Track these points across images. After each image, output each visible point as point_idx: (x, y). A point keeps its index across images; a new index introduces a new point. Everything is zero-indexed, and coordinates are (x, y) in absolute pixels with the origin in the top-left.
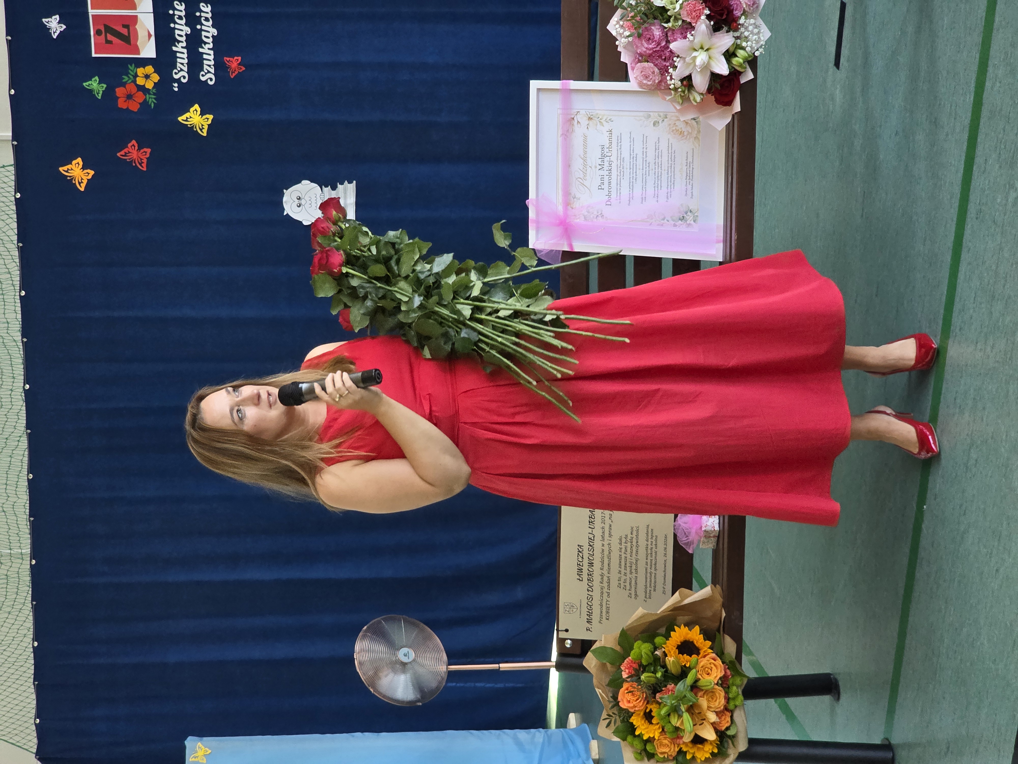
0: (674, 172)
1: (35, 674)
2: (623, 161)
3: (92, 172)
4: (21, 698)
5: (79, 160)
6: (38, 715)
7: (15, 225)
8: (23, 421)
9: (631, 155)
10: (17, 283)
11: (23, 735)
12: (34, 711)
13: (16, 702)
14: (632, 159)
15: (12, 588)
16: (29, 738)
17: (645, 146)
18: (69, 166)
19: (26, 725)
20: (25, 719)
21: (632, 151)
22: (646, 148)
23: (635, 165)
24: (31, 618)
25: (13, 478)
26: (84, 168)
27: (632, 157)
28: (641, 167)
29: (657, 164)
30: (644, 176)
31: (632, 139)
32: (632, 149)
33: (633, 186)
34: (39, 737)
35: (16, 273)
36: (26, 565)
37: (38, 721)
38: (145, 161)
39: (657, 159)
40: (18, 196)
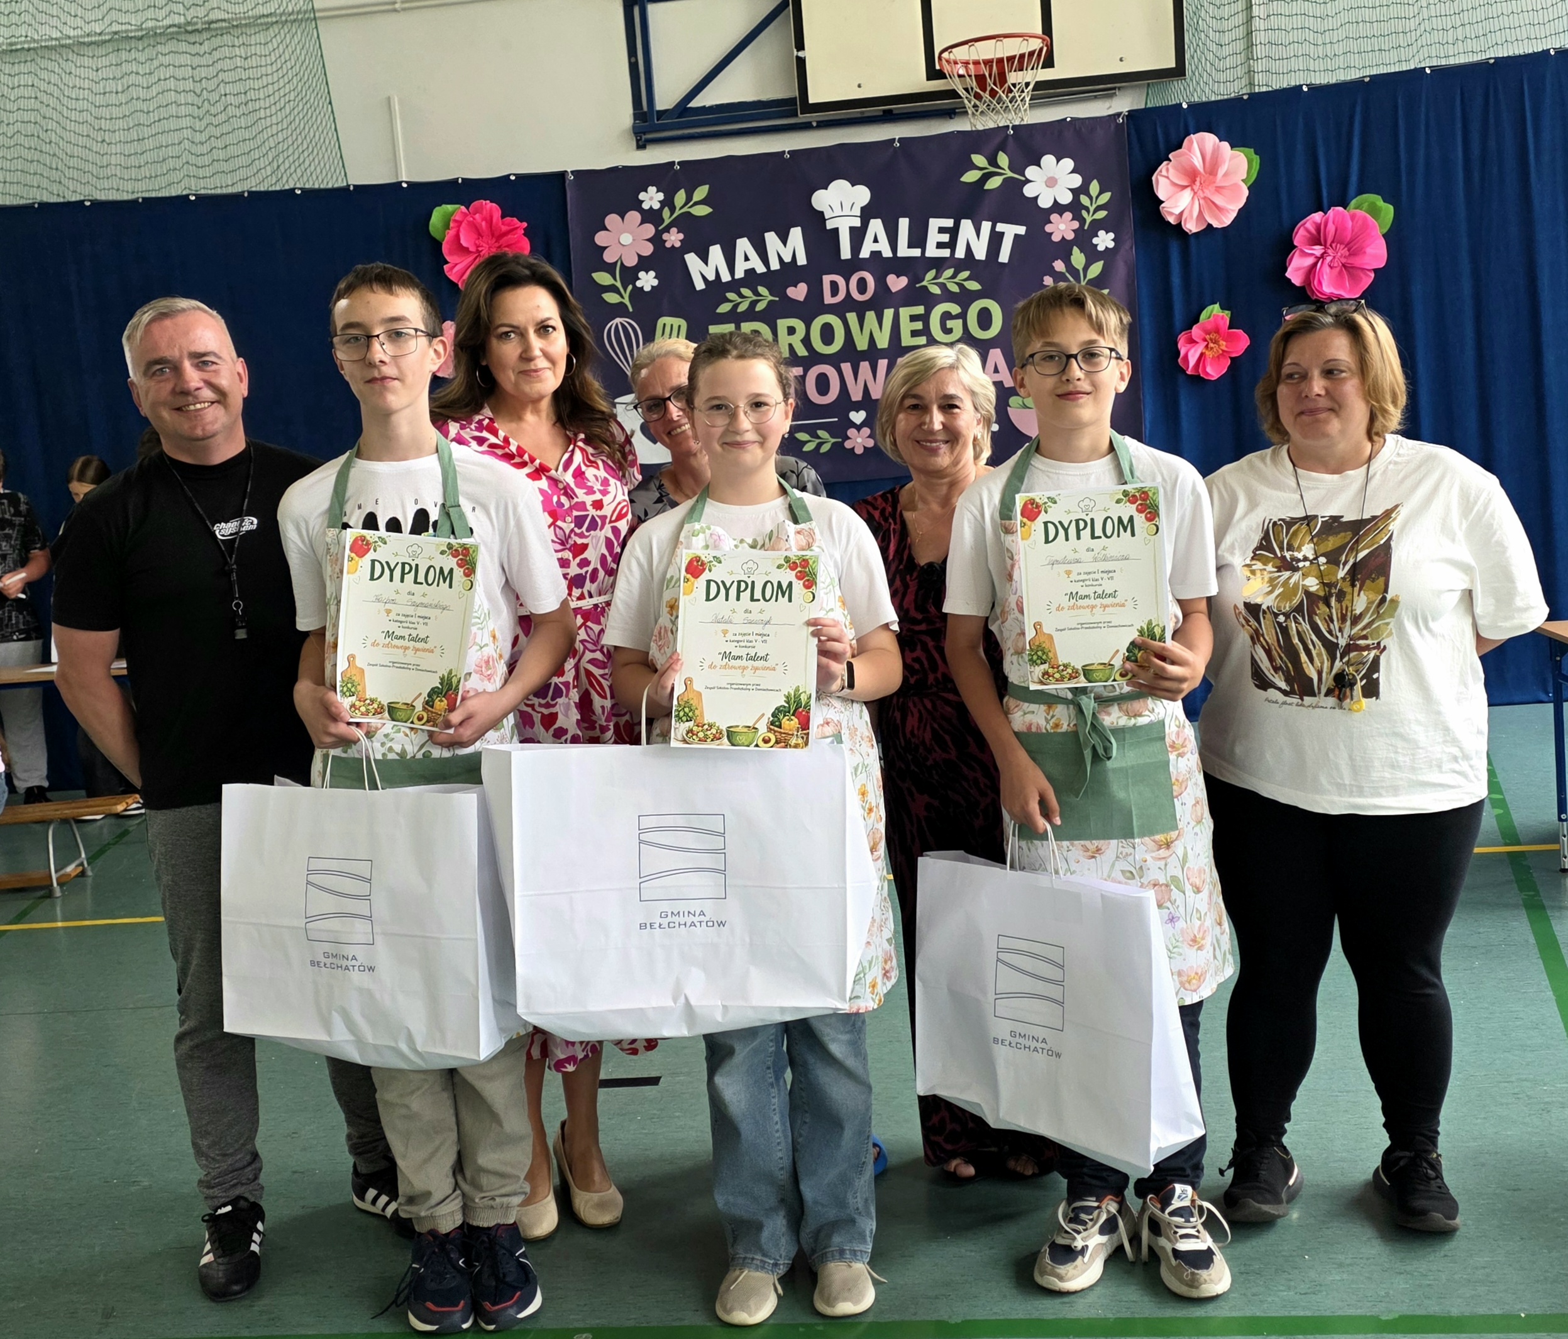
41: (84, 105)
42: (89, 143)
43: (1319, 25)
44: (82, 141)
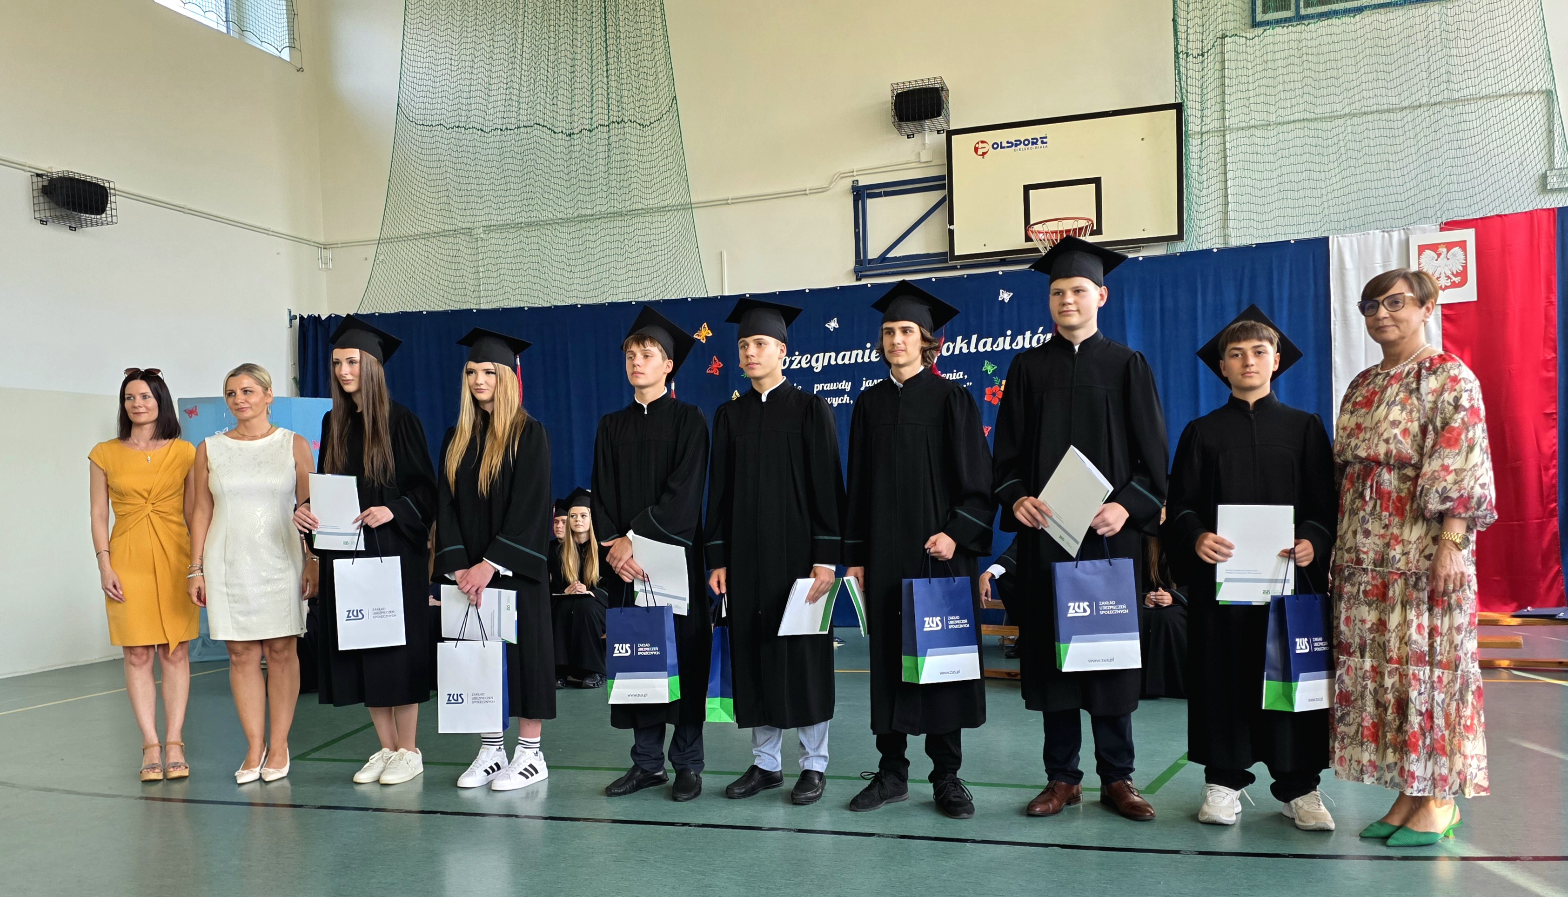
1: (406, 312)
3: (704, 342)
4: (391, 304)
5: (711, 334)
6: (380, 314)
7: (673, 298)
8: (559, 304)
10: (640, 300)
11: (368, 306)
12: (383, 312)
13: (389, 301)
15: (458, 298)
16: (367, 309)
18: (707, 329)
19: (375, 308)
20: (378, 306)
24: (441, 309)
25: (525, 298)
26: (706, 337)
34: (367, 315)
35: (646, 299)
36: (474, 306)
37: (377, 314)
38: (712, 372)
40: (689, 300)
41: (563, 252)
42: (564, 273)
43: (1261, 218)
44: (560, 272)
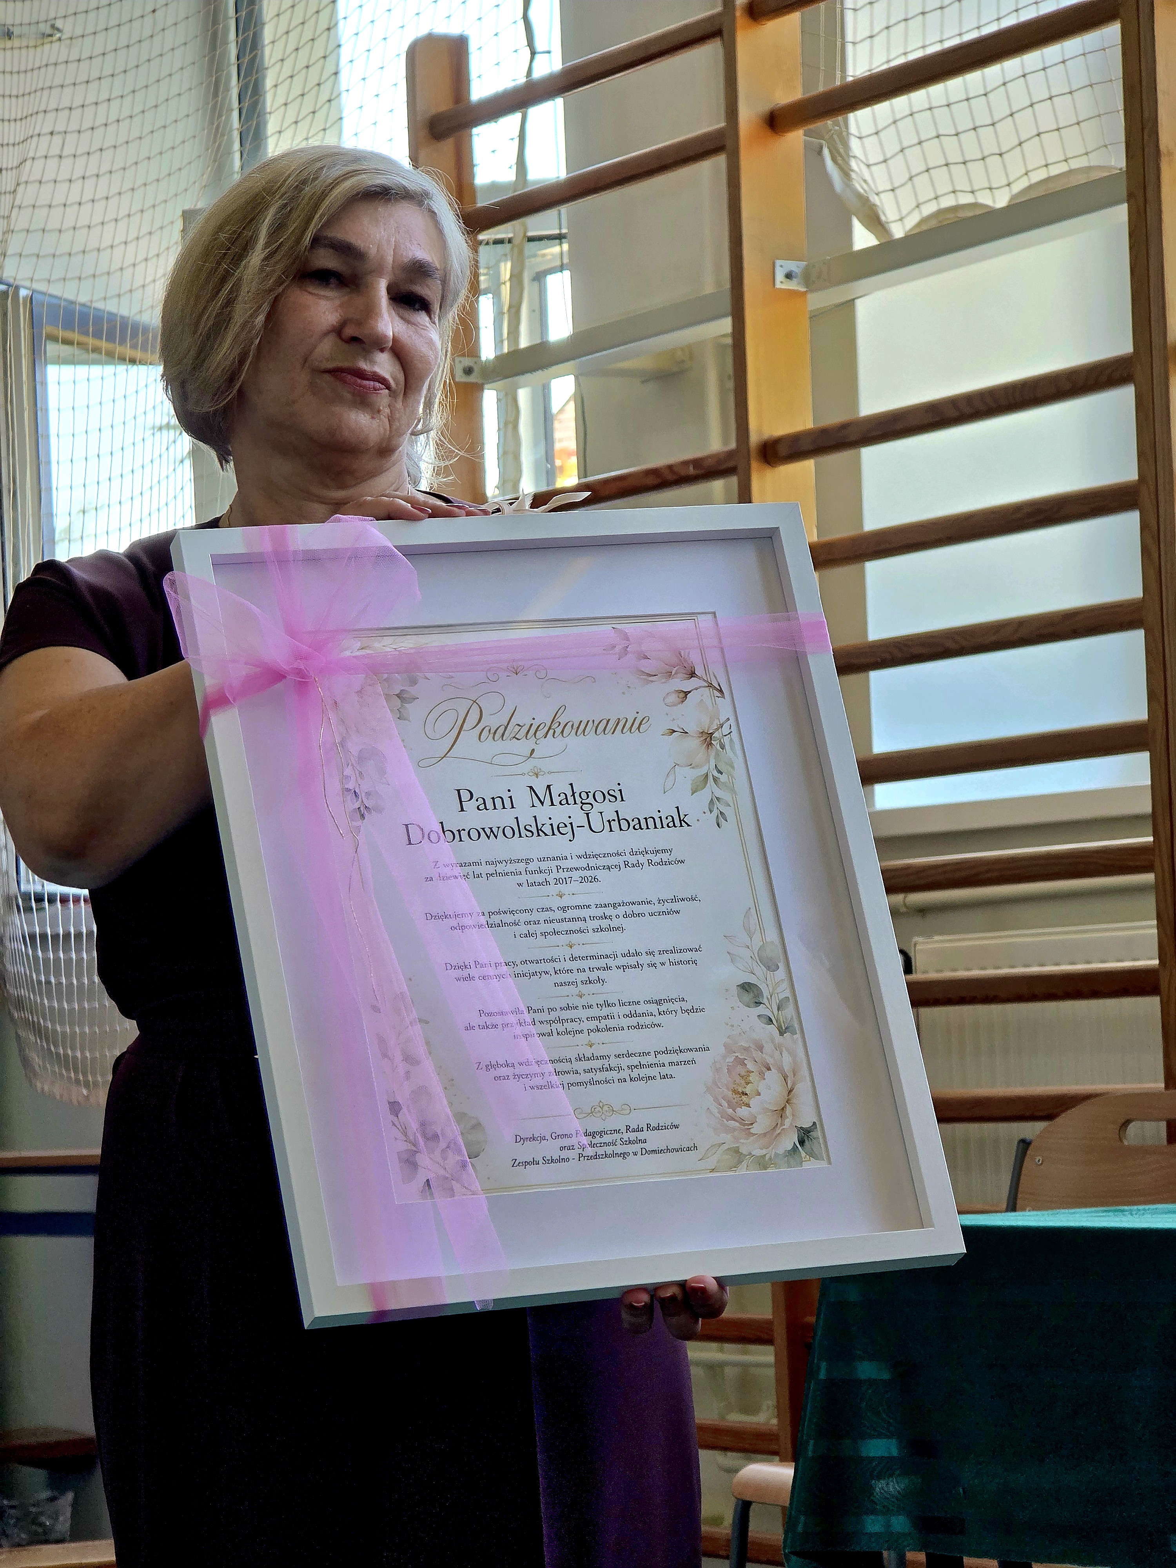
0: (592, 1082)
2: (583, 879)
9: (614, 906)
14: (600, 912)
17: (658, 959)
21: (628, 909)
22: (654, 965)
23: (579, 925)
27: (609, 911)
28: (577, 951)
29: (606, 1011)
30: (549, 967)
31: (675, 906)
32: (637, 909)
33: (502, 924)
39: (626, 1010)
